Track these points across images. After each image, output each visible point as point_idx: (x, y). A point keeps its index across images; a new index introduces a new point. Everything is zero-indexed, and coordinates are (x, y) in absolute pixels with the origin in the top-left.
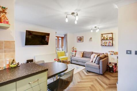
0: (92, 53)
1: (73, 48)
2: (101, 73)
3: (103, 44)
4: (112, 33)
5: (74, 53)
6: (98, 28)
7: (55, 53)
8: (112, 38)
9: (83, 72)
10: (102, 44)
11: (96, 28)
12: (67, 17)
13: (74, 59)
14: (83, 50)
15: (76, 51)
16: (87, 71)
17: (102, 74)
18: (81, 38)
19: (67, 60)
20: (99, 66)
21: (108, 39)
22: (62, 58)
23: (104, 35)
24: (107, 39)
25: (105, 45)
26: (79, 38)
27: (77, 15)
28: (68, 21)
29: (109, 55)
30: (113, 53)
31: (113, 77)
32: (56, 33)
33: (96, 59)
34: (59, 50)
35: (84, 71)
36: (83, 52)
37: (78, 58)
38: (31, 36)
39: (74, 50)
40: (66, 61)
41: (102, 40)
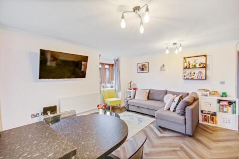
0: (166, 92)
1: (131, 83)
2: (189, 132)
3: (187, 75)
4: (205, 56)
5: (132, 91)
6: (181, 46)
7: (99, 92)
8: (206, 64)
9: (152, 130)
10: (184, 76)
11: (175, 46)
12: (123, 17)
13: (132, 102)
14: (148, 88)
15: (135, 89)
16: (160, 127)
17: (191, 135)
18: (144, 65)
19: (120, 104)
20: (185, 119)
21: (197, 66)
22: (111, 102)
23: (188, 60)
24: (195, 67)
25: (190, 78)
26: (140, 65)
27: (147, 10)
28: (127, 25)
29: (200, 97)
30: (208, 93)
31: (215, 141)
32: (100, 56)
33: (177, 104)
34: (106, 87)
35: (152, 126)
36: (148, 91)
37: (139, 102)
38: (55, 62)
39: (133, 87)
40: (119, 106)
41: (185, 68)
